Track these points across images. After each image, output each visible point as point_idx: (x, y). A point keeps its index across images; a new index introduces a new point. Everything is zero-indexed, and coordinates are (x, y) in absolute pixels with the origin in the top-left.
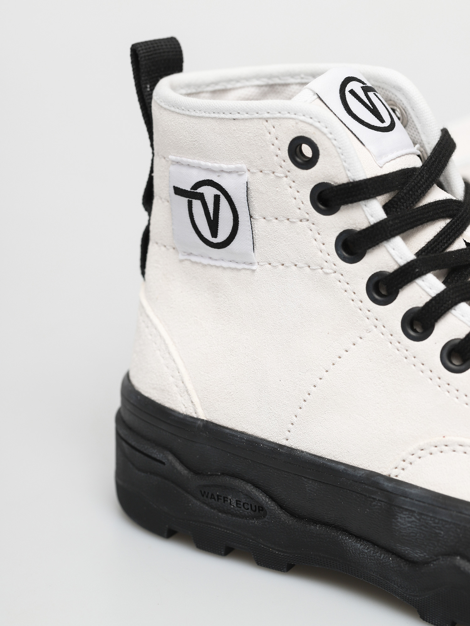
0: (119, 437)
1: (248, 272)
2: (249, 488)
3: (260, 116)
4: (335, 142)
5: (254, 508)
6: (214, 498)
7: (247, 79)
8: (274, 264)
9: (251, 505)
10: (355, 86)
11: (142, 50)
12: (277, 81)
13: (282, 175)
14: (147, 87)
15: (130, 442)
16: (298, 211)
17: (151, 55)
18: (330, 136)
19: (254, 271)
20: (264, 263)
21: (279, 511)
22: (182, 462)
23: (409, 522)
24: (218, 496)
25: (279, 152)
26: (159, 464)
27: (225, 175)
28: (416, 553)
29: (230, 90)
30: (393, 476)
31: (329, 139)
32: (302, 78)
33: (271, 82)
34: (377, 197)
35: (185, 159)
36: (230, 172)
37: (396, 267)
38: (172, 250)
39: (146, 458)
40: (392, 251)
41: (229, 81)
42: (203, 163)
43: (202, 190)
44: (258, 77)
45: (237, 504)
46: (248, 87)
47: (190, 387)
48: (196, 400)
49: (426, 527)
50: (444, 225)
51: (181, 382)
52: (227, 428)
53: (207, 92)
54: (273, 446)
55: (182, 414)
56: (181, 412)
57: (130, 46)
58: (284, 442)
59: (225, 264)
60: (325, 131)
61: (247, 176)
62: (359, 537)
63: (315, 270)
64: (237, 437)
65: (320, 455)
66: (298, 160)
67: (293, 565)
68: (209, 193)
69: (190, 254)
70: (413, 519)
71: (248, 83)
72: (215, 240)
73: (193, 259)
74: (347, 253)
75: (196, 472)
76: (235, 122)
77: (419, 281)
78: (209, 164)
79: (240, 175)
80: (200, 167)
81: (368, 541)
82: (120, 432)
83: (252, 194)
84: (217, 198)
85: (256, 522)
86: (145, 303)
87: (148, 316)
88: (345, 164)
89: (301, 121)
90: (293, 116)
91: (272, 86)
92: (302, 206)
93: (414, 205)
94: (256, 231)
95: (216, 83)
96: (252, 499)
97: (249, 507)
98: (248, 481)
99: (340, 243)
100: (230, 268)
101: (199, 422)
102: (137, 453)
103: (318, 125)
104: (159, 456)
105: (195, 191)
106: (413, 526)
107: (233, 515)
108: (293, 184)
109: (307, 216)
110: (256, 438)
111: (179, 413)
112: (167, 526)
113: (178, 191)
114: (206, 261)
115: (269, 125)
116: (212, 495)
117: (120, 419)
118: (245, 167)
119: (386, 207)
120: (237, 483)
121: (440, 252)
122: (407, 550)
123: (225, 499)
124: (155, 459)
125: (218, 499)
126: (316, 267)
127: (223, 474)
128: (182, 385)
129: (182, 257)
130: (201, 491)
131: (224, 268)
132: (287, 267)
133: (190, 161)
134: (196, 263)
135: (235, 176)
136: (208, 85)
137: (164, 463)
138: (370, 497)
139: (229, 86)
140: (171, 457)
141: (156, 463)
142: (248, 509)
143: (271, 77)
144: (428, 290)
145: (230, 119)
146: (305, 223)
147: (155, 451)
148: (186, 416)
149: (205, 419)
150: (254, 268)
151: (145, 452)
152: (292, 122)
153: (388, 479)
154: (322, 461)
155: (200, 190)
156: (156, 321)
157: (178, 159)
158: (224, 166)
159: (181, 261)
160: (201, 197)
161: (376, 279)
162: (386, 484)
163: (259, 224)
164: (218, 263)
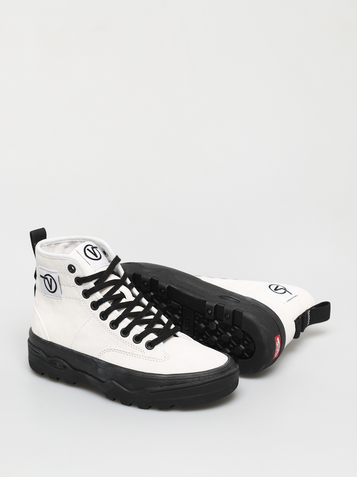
0: (29, 346)
1: (61, 300)
2: (62, 361)
3: (60, 258)
4: (79, 267)
7: (65, 240)
8: (67, 298)
10: (89, 248)
11: (33, 233)
12: (74, 241)
13: (67, 274)
14: (35, 244)
15: (31, 347)
16: (72, 284)
17: (36, 234)
18: (78, 265)
19: (62, 300)
20: (64, 298)
21: (70, 368)
22: (44, 353)
23: (101, 371)
24: (54, 363)
25: (65, 268)
26: (38, 354)
27: (53, 273)
28: (103, 379)
29: (60, 243)
30: (97, 358)
32: (81, 240)
33: (72, 241)
34: (92, 281)
35: (42, 268)
36: (54, 273)
37: (98, 300)
38: (41, 292)
39: (35, 352)
40: (96, 296)
41: (60, 241)
42: (47, 269)
43: (47, 277)
44: (68, 240)
45: (59, 365)
46: (66, 242)
47: (46, 332)
48: (47, 335)
49: (105, 372)
50: (113, 287)
51: (43, 330)
52: (55, 344)
53: (53, 244)
54: (67, 349)
55: (44, 340)
56: (44, 339)
57: (30, 232)
58: (70, 348)
59: (55, 297)
60: (77, 263)
61: (58, 274)
62: (90, 375)
64: (58, 346)
65: (79, 352)
66: (71, 271)
67: (75, 383)
68: (49, 278)
69: (46, 294)
70: (102, 370)
71: (65, 241)
72: (51, 291)
73: (47, 295)
74: (85, 296)
75: (48, 356)
77: (104, 304)
78: (48, 270)
79: (56, 274)
80: (46, 270)
81: (92, 376)
82: (29, 345)
83: (60, 279)
84: (51, 279)
85: (64, 371)
86: (35, 306)
87: (35, 311)
88: (82, 272)
90: (68, 259)
91: (72, 242)
92: (73, 283)
93: (104, 282)
94: (62, 289)
95: (56, 242)
96: (63, 364)
97: (62, 366)
98: (62, 359)
99: (83, 293)
100: (56, 298)
101: (48, 342)
102: (33, 350)
103: (74, 262)
104: (38, 352)
105: (45, 277)
107: (58, 369)
108: (70, 277)
109: (74, 286)
110: (63, 347)
111: (43, 339)
112: (41, 372)
113: (41, 276)
114: (50, 296)
115: (62, 261)
116: (53, 363)
117: (29, 341)
118: (57, 271)
119: (95, 284)
120: (59, 359)
121: (111, 295)
122: (101, 378)
123: (56, 364)
124: (37, 352)
126: (78, 299)
127: (55, 357)
128: (44, 331)
130: (50, 362)
132: (71, 299)
133: (44, 268)
135: (55, 274)
136: (53, 242)
137: (39, 354)
138: (91, 364)
139: (60, 242)
140: (41, 352)
141: (37, 353)
143: (72, 239)
144: (106, 306)
145: (52, 258)
146: (74, 287)
147: (37, 350)
148: (45, 340)
149: (50, 341)
150: (62, 299)
151: (35, 350)
153: (96, 359)
154: (80, 354)
156: (37, 312)
157: (41, 267)
158: (52, 271)
159: (44, 295)
160: (47, 279)
161: (93, 303)
162: (96, 360)
163: (63, 287)
164: (53, 297)
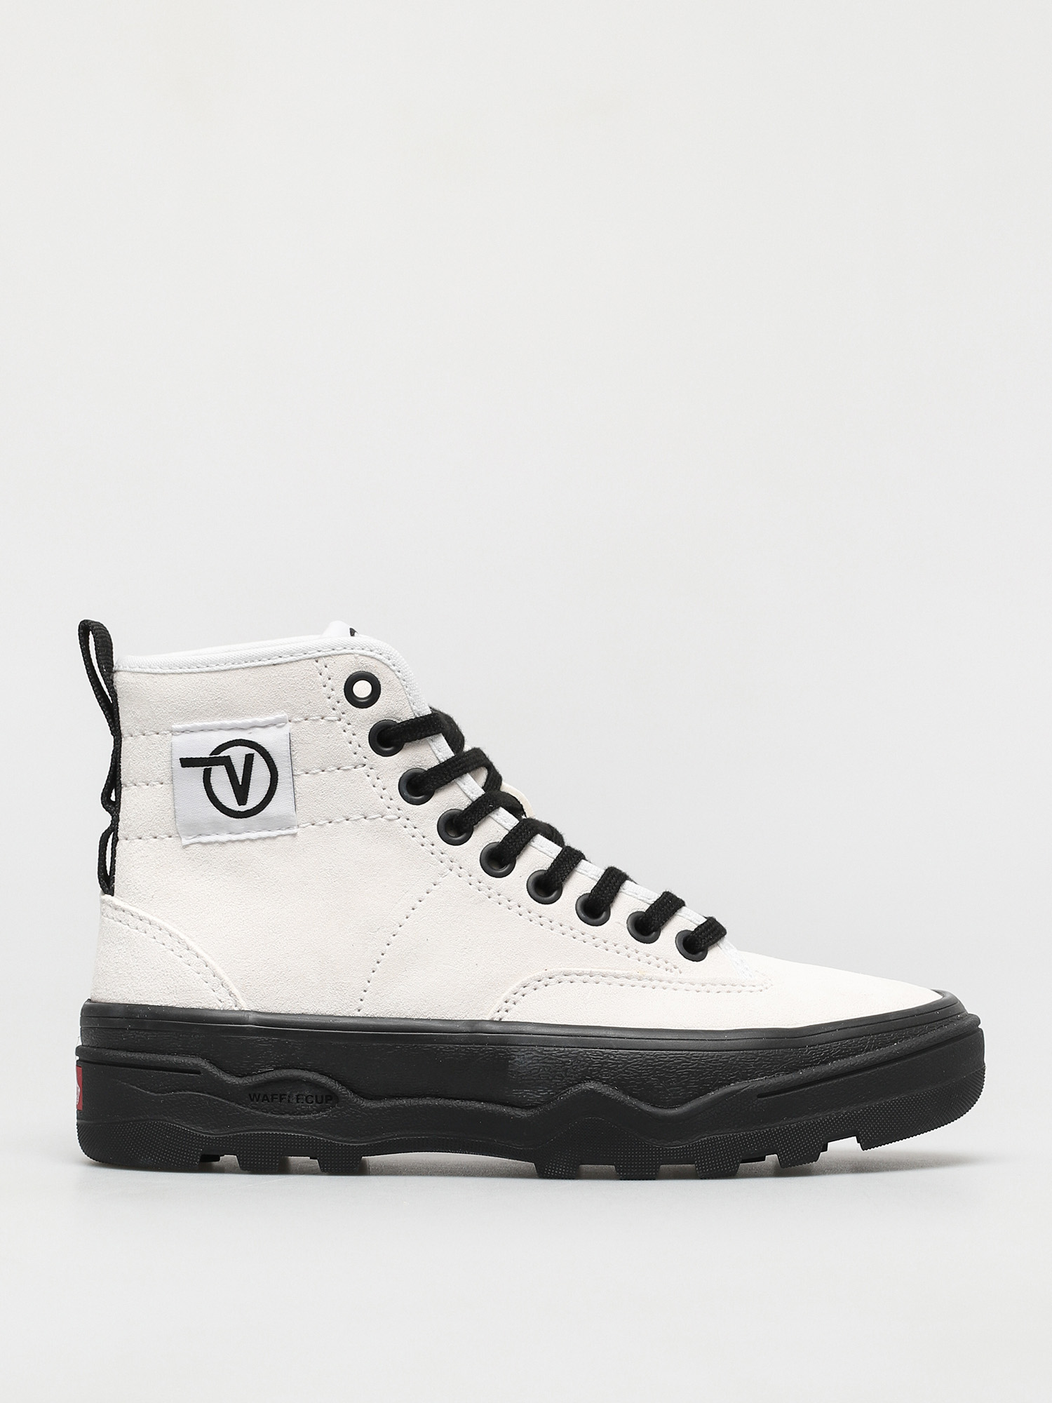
1: (286, 838)
2: (313, 1076)
3: (310, 656)
4: (399, 674)
5: (319, 1100)
6: (268, 1100)
8: (319, 824)
9: (316, 1096)
16: (354, 756)
18: (397, 668)
19: (294, 835)
20: (306, 825)
21: (353, 1096)
23: (529, 1059)
24: (272, 1095)
25: (333, 692)
30: (496, 1020)
31: (393, 671)
37: (468, 803)
38: (168, 839)
40: (463, 787)
43: (227, 753)
45: (298, 1099)
48: (236, 990)
49: (550, 1059)
58: (356, 1014)
60: (388, 662)
63: (374, 819)
68: (237, 755)
72: (243, 808)
74: (415, 794)
75: (237, 1075)
76: (276, 667)
83: (294, 746)
84: (250, 759)
88: (412, 697)
89: (360, 655)
90: (351, 651)
92: (358, 750)
96: (319, 1088)
97: (314, 1099)
98: (309, 1070)
99: (405, 785)
103: (379, 657)
105: (218, 756)
106: (534, 1062)
107: (294, 1113)
108: (348, 727)
109: (366, 763)
113: (188, 762)
114: (225, 837)
115: (320, 664)
116: (265, 1096)
123: (281, 1095)
124: (184, 1068)
125: (272, 1099)
126: (376, 816)
129: (185, 841)
130: (250, 1095)
131: (252, 840)
132: (338, 822)
134: (209, 843)
142: (312, 1102)
145: (269, 665)
146: (361, 769)
152: (351, 658)
153: (493, 1023)
155: (223, 754)
160: (227, 762)
161: (450, 817)
163: (305, 780)
